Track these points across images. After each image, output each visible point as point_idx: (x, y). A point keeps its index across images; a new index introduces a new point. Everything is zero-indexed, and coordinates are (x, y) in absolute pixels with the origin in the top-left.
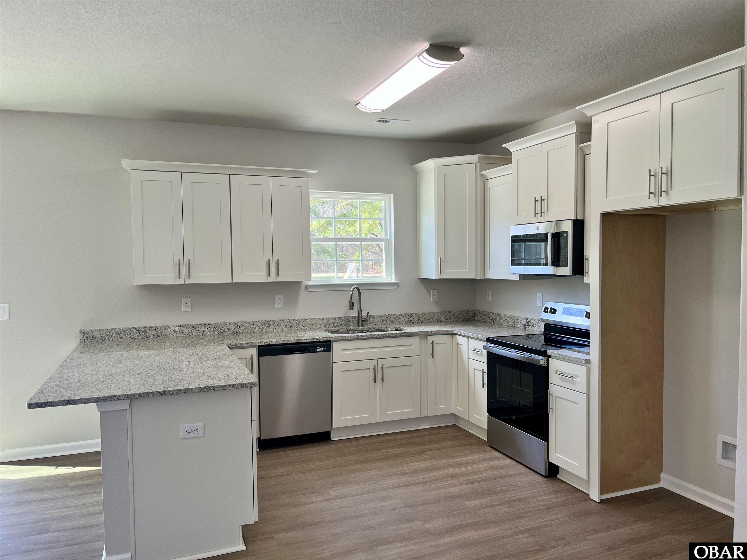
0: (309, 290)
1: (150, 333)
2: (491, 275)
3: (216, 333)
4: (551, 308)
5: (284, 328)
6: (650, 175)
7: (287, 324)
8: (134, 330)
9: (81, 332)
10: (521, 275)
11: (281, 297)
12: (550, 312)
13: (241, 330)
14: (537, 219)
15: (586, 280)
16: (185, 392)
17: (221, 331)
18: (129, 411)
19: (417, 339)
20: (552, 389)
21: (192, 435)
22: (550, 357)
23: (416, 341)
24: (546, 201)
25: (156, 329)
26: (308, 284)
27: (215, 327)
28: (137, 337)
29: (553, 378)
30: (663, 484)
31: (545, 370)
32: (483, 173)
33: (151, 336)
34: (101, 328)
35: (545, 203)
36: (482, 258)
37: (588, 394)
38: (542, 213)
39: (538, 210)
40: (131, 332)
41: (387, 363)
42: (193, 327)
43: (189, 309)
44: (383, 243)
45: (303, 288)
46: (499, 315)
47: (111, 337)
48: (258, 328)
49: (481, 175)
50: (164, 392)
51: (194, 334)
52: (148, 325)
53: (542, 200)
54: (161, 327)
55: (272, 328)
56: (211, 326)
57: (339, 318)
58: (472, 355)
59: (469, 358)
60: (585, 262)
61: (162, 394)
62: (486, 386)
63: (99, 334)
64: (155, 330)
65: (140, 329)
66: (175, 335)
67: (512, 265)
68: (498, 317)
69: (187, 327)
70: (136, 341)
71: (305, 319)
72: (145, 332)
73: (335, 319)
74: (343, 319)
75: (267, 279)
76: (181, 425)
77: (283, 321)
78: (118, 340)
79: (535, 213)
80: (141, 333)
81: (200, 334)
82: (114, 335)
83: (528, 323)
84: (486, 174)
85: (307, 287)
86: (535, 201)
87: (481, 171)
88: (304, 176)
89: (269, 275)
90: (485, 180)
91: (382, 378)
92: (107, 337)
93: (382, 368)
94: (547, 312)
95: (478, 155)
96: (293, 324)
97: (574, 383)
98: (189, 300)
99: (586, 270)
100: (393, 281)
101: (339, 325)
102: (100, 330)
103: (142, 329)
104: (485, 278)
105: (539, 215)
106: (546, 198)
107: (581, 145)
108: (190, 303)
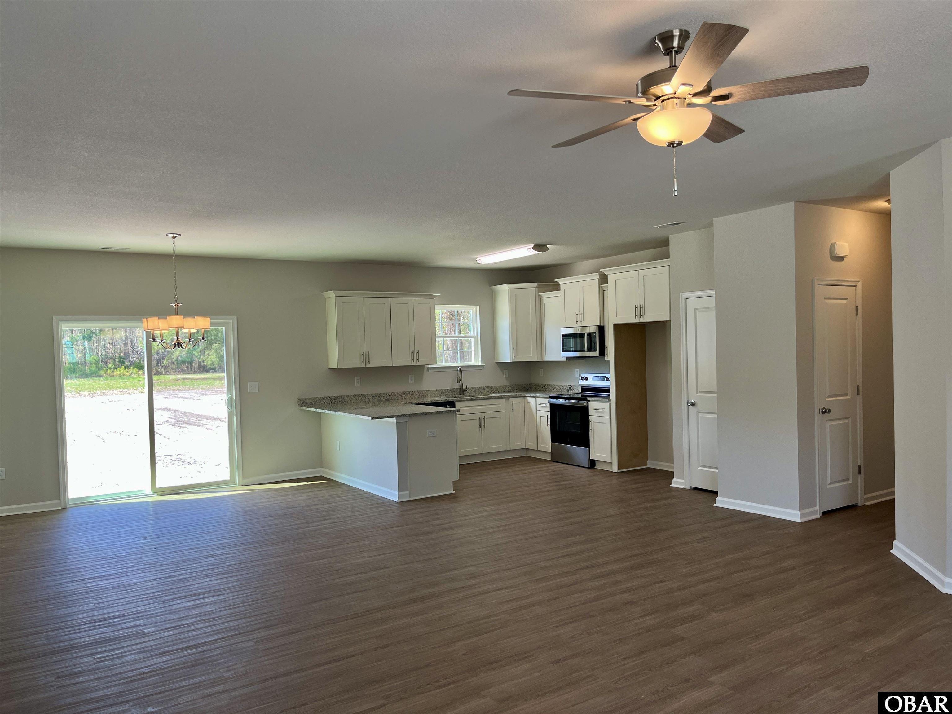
0: (430, 371)
1: (338, 400)
2: (547, 358)
3: (376, 400)
4: (585, 377)
5: (416, 397)
6: (636, 308)
7: (417, 393)
8: (329, 398)
9: (299, 399)
10: (567, 358)
11: (413, 375)
12: (585, 380)
13: (390, 398)
14: (578, 325)
15: (606, 359)
17: (379, 398)
18: (408, 423)
19: (504, 400)
20: (590, 418)
22: (589, 401)
23: (502, 401)
24: (582, 314)
25: (341, 397)
26: (430, 367)
27: (375, 396)
28: (330, 402)
29: (591, 412)
30: (648, 466)
31: (586, 409)
32: (540, 294)
33: (339, 402)
34: (310, 397)
35: (582, 316)
36: (541, 348)
37: (610, 417)
38: (580, 321)
39: (578, 320)
40: (327, 399)
41: (487, 415)
42: (363, 396)
43: (359, 385)
44: (472, 338)
45: (426, 369)
46: (549, 385)
47: (316, 403)
48: (400, 396)
49: (539, 295)
51: (363, 401)
52: (337, 395)
53: (580, 314)
54: (344, 396)
55: (408, 396)
56: (373, 395)
57: (448, 389)
58: (539, 408)
59: (537, 411)
60: (606, 349)
62: (549, 426)
63: (309, 401)
65: (332, 397)
66: (352, 401)
67: (562, 352)
68: (549, 386)
69: (358, 396)
70: (330, 405)
71: (428, 391)
72: (335, 399)
73: (446, 390)
74: (450, 390)
75: (411, 363)
76: (428, 430)
77: (415, 392)
78: (320, 404)
79: (576, 321)
80: (333, 400)
81: (367, 400)
82: (318, 402)
83: (570, 388)
84: (542, 295)
85: (428, 368)
86: (576, 314)
87: (539, 293)
88: (432, 297)
89: (412, 360)
90: (541, 298)
91: (484, 425)
92: (313, 403)
93: (484, 418)
94: (583, 380)
95: (537, 283)
96: (420, 394)
97: (603, 413)
98: (360, 378)
99: (606, 353)
100: (480, 364)
101: (448, 394)
104: (543, 360)
105: (579, 322)
106: (582, 313)
107: (601, 286)
108: (360, 380)
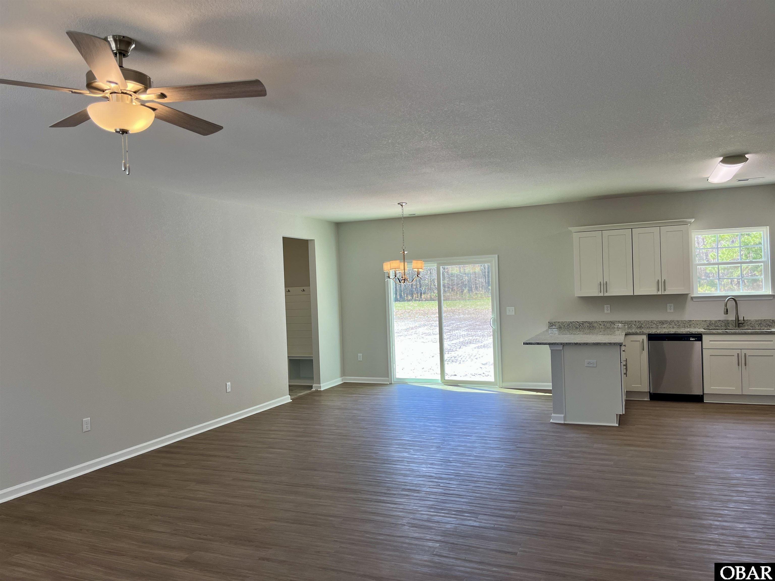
0: (694, 300)
1: (586, 325)
3: (626, 327)
5: (674, 326)
7: (676, 323)
9: (549, 322)
11: (672, 305)
16: (586, 344)
17: (630, 326)
18: (562, 351)
21: (591, 365)
26: (693, 296)
27: (625, 323)
33: (587, 327)
40: (575, 324)
41: (751, 352)
42: (612, 322)
43: (609, 312)
44: (762, 264)
45: (689, 298)
47: (564, 326)
48: (654, 325)
50: (577, 343)
51: (612, 327)
52: (585, 321)
54: (592, 322)
55: (665, 326)
56: (623, 323)
61: (576, 344)
63: (558, 324)
64: (589, 323)
65: (580, 322)
66: (600, 327)
69: (607, 322)
70: (578, 329)
75: (657, 293)
76: (586, 360)
77: (673, 321)
78: (568, 328)
81: (616, 327)
85: (692, 298)
88: (686, 223)
89: (658, 290)
91: (745, 364)
92: (562, 326)
93: (745, 356)
96: (681, 324)
98: (609, 306)
100: (771, 293)
102: (559, 322)
103: (582, 323)
108: (609, 308)
